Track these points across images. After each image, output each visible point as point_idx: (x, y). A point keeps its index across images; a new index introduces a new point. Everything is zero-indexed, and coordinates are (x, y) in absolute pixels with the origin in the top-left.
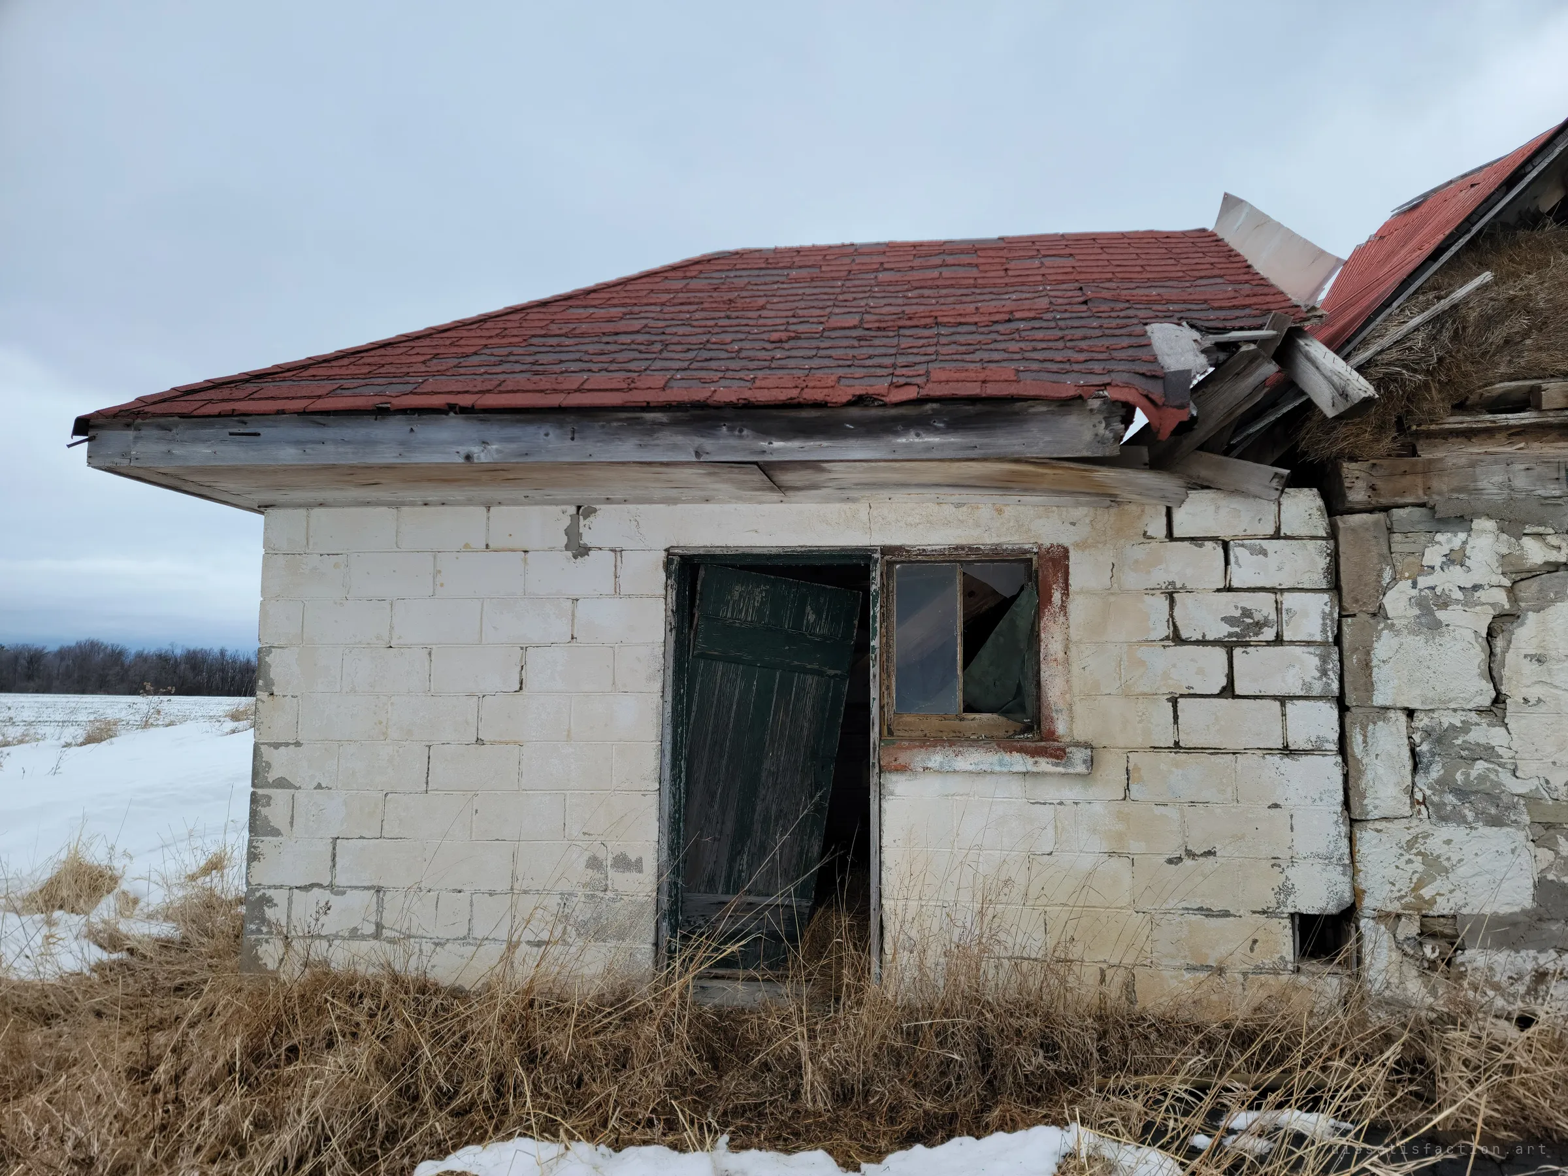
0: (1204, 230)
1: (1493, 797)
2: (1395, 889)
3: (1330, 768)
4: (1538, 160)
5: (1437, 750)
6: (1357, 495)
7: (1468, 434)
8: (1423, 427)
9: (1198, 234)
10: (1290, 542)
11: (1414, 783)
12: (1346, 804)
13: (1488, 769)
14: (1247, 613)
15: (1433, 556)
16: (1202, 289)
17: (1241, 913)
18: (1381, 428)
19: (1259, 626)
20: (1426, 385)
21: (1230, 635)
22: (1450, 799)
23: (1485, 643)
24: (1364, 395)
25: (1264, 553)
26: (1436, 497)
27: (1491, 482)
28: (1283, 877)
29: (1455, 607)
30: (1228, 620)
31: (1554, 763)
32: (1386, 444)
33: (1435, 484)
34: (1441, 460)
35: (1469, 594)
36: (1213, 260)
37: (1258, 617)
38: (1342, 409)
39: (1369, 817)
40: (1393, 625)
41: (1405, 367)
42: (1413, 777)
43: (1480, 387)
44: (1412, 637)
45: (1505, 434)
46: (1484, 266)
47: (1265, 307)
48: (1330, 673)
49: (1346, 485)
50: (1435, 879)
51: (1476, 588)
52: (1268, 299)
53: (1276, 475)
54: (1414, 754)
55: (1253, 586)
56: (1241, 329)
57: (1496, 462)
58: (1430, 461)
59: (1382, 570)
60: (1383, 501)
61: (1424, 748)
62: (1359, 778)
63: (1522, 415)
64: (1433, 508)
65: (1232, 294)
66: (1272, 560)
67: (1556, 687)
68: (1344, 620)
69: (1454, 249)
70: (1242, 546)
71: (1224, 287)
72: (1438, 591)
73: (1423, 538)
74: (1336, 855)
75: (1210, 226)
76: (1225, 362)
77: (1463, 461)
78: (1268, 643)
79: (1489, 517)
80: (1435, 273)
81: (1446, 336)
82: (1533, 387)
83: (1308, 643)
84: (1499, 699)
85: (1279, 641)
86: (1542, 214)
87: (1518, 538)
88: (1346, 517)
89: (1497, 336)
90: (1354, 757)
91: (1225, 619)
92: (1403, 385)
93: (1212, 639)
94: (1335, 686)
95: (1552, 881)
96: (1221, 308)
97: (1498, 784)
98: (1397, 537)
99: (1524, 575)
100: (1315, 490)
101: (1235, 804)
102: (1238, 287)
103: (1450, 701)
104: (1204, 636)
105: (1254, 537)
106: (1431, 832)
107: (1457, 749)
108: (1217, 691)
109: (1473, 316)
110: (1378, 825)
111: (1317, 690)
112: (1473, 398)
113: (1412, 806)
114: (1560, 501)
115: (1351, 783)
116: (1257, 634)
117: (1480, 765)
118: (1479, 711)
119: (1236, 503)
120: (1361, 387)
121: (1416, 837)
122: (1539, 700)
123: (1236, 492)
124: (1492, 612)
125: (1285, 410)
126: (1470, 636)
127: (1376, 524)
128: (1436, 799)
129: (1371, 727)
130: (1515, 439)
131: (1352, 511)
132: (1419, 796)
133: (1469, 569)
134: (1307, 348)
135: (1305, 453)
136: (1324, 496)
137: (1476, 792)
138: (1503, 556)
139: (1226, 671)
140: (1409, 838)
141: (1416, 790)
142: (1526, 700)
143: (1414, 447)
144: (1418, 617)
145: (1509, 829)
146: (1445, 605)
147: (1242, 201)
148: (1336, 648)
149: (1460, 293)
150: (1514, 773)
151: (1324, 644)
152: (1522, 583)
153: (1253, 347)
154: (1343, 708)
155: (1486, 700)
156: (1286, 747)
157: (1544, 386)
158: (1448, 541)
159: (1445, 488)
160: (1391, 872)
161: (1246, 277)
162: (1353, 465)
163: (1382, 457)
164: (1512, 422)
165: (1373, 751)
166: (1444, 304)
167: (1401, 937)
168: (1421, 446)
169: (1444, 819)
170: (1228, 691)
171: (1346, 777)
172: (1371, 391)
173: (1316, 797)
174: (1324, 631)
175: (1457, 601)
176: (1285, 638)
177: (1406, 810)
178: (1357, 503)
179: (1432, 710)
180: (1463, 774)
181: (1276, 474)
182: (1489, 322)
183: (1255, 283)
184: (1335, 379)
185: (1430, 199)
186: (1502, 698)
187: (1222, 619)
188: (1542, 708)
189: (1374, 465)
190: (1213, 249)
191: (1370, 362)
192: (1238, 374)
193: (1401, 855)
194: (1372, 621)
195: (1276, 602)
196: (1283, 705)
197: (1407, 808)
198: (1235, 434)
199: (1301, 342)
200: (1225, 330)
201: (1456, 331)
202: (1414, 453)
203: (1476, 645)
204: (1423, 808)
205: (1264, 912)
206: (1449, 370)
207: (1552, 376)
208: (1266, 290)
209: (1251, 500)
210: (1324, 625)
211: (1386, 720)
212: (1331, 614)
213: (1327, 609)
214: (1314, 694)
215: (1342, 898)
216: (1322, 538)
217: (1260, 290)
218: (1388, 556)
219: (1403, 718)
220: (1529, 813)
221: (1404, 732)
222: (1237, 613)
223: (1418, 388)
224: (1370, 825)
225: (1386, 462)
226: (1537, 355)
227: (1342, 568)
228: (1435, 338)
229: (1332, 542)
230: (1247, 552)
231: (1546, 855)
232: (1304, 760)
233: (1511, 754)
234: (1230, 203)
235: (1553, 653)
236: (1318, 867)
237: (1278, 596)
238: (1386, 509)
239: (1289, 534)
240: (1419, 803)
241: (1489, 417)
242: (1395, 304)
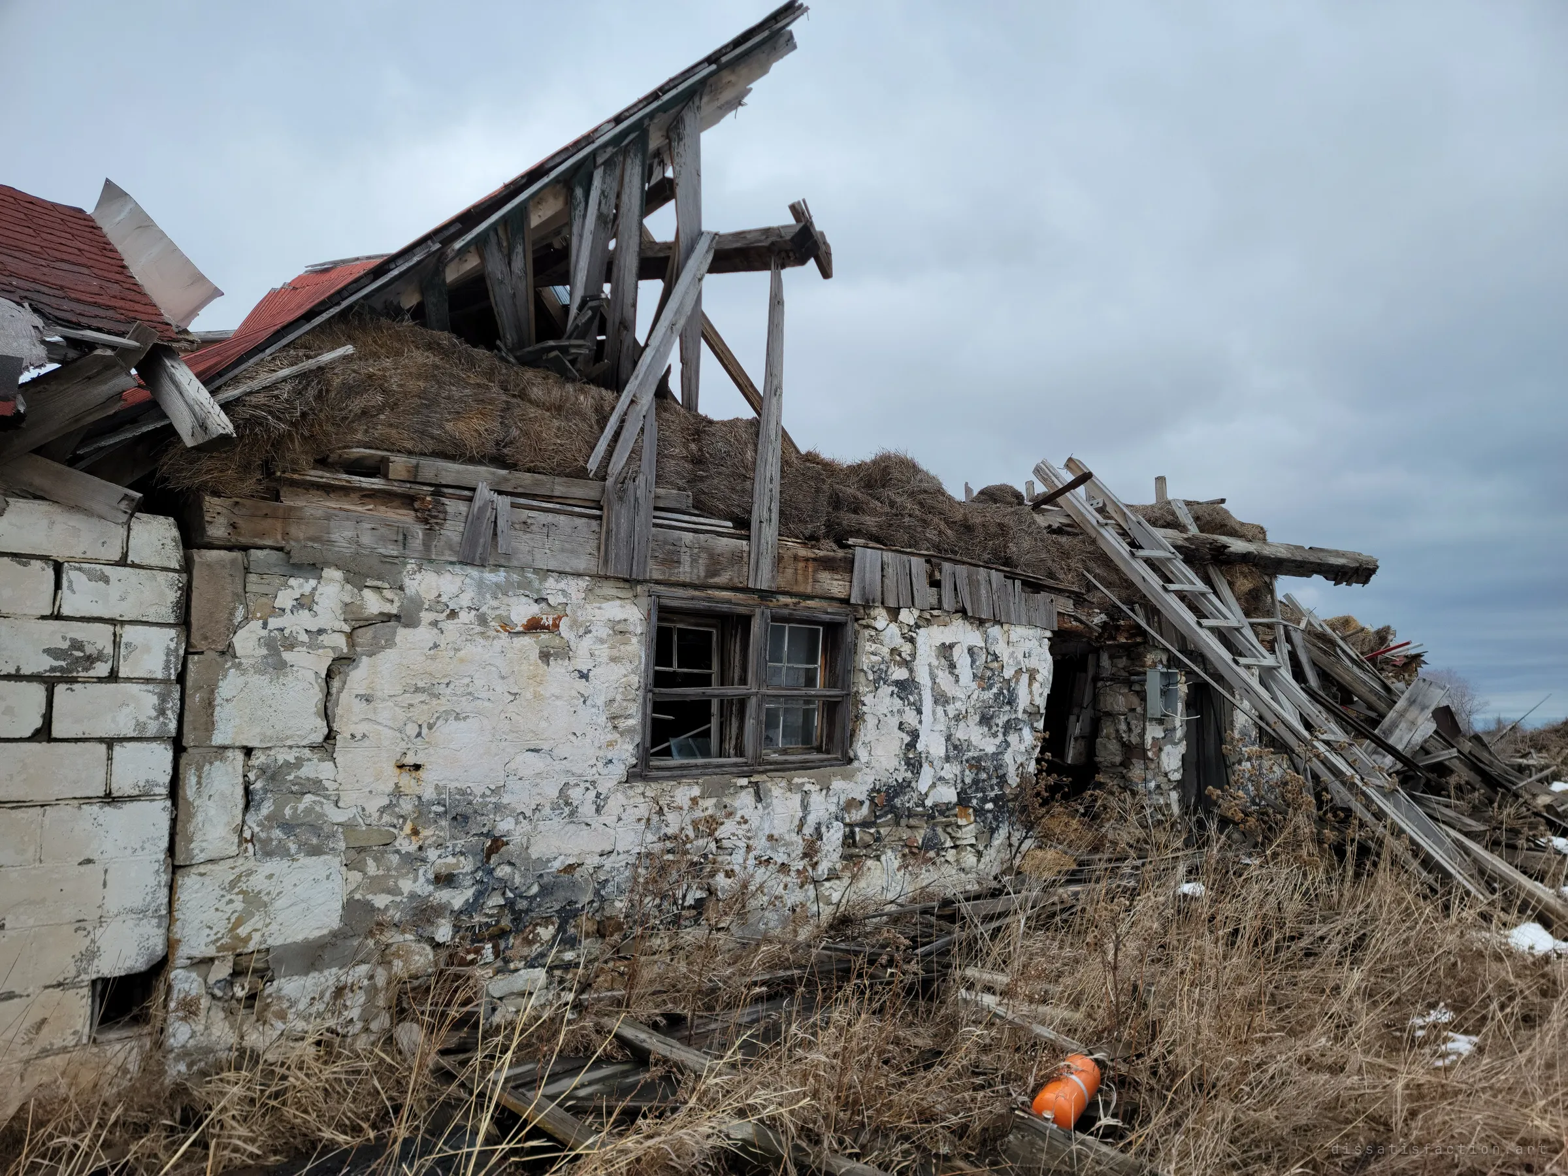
0: (81, 211)
1: (315, 829)
2: (212, 932)
3: (157, 814)
4: (400, 262)
5: (271, 787)
6: (217, 530)
7: (328, 489)
8: (287, 475)
9: (72, 213)
10: (138, 571)
11: (244, 822)
12: (171, 850)
13: (314, 802)
14: (77, 645)
15: (285, 599)
16: (59, 273)
17: (30, 990)
18: (246, 468)
19: (90, 660)
20: (290, 434)
21: (53, 669)
22: (277, 833)
23: (324, 684)
24: (222, 431)
25: (106, 580)
26: (293, 543)
27: (342, 536)
28: (88, 941)
29: (300, 649)
30: (51, 652)
31: (371, 792)
32: (250, 484)
33: (294, 530)
34: (301, 508)
35: (314, 637)
36: (82, 246)
37: (89, 650)
38: (201, 439)
39: (194, 862)
40: (240, 664)
41: (270, 413)
42: (244, 815)
43: (339, 448)
44: (257, 676)
45: (358, 494)
46: (351, 339)
47: (132, 314)
48: (169, 713)
49: (207, 518)
50: (253, 915)
51: (321, 632)
52: (137, 307)
53: (126, 497)
54: (247, 792)
55: (87, 615)
56: (99, 330)
57: (348, 519)
58: (291, 508)
59: (235, 608)
60: (243, 540)
61: (258, 785)
62: (189, 821)
63: (373, 480)
64: (288, 553)
65: (96, 290)
66: (114, 590)
67: (379, 724)
68: (190, 657)
69: (325, 316)
70: (80, 569)
71: (88, 279)
72: (287, 633)
73: (277, 581)
74: (153, 907)
75: (89, 209)
76: (74, 360)
77: (320, 513)
78: (100, 680)
79: (338, 567)
80: (307, 333)
81: (311, 393)
82: (383, 457)
83: (148, 681)
84: (330, 736)
85: (113, 677)
86: (401, 309)
87: (360, 590)
88: (204, 552)
89: (357, 404)
90: (186, 800)
91: (48, 651)
92: (268, 430)
93: (28, 673)
94: (173, 726)
95: (358, 900)
96: (78, 301)
97: (321, 815)
98: (252, 578)
99: (362, 623)
100: (171, 520)
101: (37, 864)
102: (104, 283)
103: (287, 738)
104: (18, 669)
105: (96, 562)
106: (254, 869)
107: (288, 784)
108: (28, 734)
109: (337, 381)
110: (202, 869)
111: (152, 729)
112: (333, 457)
113: (240, 844)
114: (396, 561)
115: (178, 828)
116: (86, 670)
117: (309, 798)
118: (312, 748)
119: (76, 521)
120: (221, 423)
121: (240, 876)
122: (364, 736)
123: (75, 508)
124: (332, 655)
125: (145, 429)
126: (311, 676)
127: (233, 562)
128: (263, 835)
129: (207, 767)
130: (367, 500)
131: (211, 546)
132: (247, 834)
133: (316, 614)
134: (173, 370)
135: (165, 480)
136: (183, 527)
137: (302, 824)
138: (346, 605)
139: (43, 709)
140: (232, 878)
141: (246, 828)
142: (353, 736)
143: (278, 492)
144: (265, 657)
145: (326, 857)
146: (291, 647)
147: (126, 194)
148: (178, 687)
149: (327, 357)
150: (336, 803)
151: (165, 681)
152: (360, 630)
153: (109, 353)
154: (178, 746)
155: (318, 737)
156: (108, 795)
157: (392, 459)
158: (300, 586)
159: (301, 536)
160: (210, 916)
161: (118, 277)
162: (216, 500)
163: (246, 497)
164: (364, 485)
165: (206, 793)
166: (311, 364)
167: (211, 981)
168: (284, 492)
169: (269, 854)
170: (43, 733)
171: (174, 821)
172: (230, 429)
173: (137, 846)
174: (167, 667)
175: (303, 644)
176: (121, 675)
177: (234, 850)
178: (217, 539)
179: (269, 748)
180: (291, 808)
181: (126, 495)
182: (350, 391)
183: (128, 286)
184: (196, 408)
185: (339, 268)
186: (333, 734)
187: (45, 651)
188: (366, 743)
189: (237, 503)
190: (86, 234)
191: (238, 400)
192: (89, 378)
193: (223, 896)
194: (219, 659)
195: (115, 634)
196: (110, 747)
197: (235, 847)
198: (84, 442)
199: (168, 363)
200: (79, 326)
201: (320, 391)
202: (277, 498)
203: (316, 686)
204: (250, 845)
205: (59, 985)
206: (312, 425)
207: (399, 451)
208: (137, 297)
209: (95, 520)
210: (168, 662)
211: (223, 759)
212: (177, 650)
213: (173, 645)
214: (148, 735)
215: (154, 950)
216: (174, 570)
217: (131, 296)
218: (242, 596)
219: (240, 756)
220: (345, 839)
221: (240, 770)
222: (65, 645)
223: (281, 436)
224: (194, 870)
225: (248, 502)
226: (388, 430)
227: (194, 604)
228: (300, 393)
229: (184, 575)
230: (84, 578)
231: (355, 876)
232: (129, 807)
233: (336, 786)
234: (111, 192)
235: (379, 694)
236: (130, 923)
237: (118, 628)
238: (245, 548)
239: (137, 561)
240: (247, 841)
241: (345, 476)
242: (268, 351)
